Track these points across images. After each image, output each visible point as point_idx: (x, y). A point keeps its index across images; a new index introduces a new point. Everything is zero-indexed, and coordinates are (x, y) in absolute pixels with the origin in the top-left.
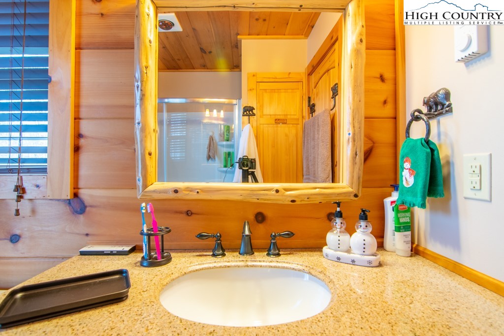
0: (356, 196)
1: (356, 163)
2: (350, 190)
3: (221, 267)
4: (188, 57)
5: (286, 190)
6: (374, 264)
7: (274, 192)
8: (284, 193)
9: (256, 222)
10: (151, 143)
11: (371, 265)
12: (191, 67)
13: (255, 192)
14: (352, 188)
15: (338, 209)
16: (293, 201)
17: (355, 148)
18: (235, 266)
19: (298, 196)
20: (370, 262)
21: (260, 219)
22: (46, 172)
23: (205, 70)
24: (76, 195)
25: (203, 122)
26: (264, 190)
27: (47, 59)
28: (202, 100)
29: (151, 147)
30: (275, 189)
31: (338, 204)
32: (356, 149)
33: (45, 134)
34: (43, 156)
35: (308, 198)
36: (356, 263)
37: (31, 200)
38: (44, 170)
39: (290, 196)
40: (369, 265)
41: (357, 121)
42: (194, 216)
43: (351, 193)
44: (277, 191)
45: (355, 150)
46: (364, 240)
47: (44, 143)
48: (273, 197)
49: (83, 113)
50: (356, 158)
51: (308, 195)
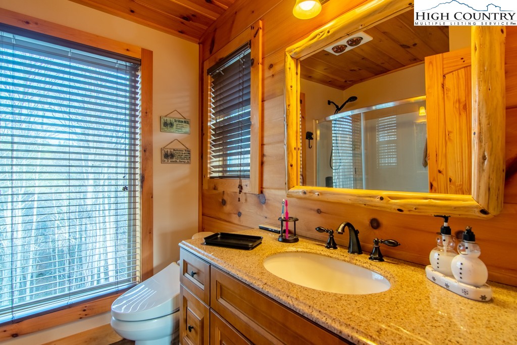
0: (483, 212)
1: (483, 170)
2: (474, 203)
3: (325, 255)
4: (391, 58)
5: (392, 198)
6: (470, 295)
7: (379, 200)
8: (389, 201)
9: (371, 227)
10: (292, 158)
11: (467, 296)
12: (400, 65)
13: (361, 198)
14: (478, 203)
15: (445, 224)
16: (400, 210)
17: (482, 150)
18: (335, 258)
19: (405, 205)
20: (465, 292)
21: (375, 225)
22: (249, 178)
23: (418, 63)
24: (262, 192)
25: (415, 123)
26: (370, 197)
27: (249, 112)
28: (413, 100)
29: (292, 160)
30: (379, 197)
31: (446, 219)
32: (484, 151)
33: (249, 156)
34: (249, 168)
35: (415, 209)
36: (450, 288)
37: (245, 193)
38: (248, 177)
39: (395, 204)
40: (463, 294)
41: (484, 116)
42: (322, 214)
43: (477, 207)
44: (382, 198)
45: (482, 153)
46: (462, 264)
47: (249, 161)
48: (378, 204)
49: (266, 141)
50: (483, 163)
51: (415, 205)
